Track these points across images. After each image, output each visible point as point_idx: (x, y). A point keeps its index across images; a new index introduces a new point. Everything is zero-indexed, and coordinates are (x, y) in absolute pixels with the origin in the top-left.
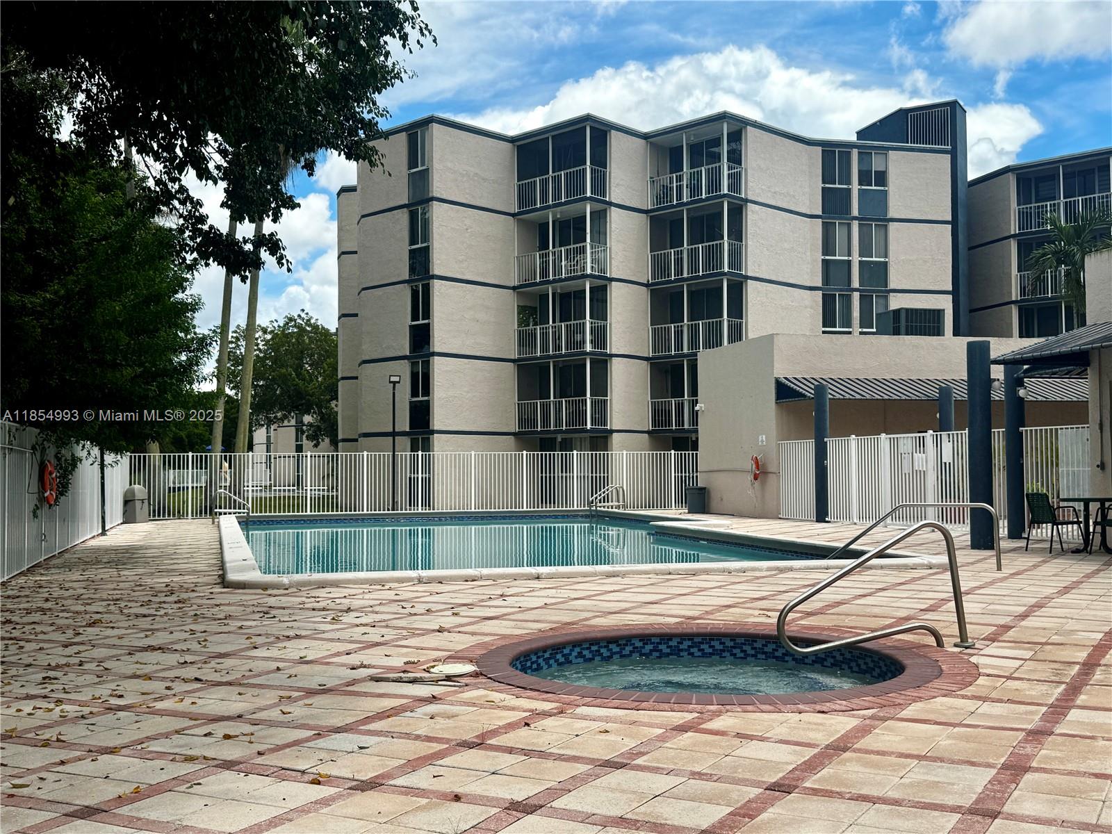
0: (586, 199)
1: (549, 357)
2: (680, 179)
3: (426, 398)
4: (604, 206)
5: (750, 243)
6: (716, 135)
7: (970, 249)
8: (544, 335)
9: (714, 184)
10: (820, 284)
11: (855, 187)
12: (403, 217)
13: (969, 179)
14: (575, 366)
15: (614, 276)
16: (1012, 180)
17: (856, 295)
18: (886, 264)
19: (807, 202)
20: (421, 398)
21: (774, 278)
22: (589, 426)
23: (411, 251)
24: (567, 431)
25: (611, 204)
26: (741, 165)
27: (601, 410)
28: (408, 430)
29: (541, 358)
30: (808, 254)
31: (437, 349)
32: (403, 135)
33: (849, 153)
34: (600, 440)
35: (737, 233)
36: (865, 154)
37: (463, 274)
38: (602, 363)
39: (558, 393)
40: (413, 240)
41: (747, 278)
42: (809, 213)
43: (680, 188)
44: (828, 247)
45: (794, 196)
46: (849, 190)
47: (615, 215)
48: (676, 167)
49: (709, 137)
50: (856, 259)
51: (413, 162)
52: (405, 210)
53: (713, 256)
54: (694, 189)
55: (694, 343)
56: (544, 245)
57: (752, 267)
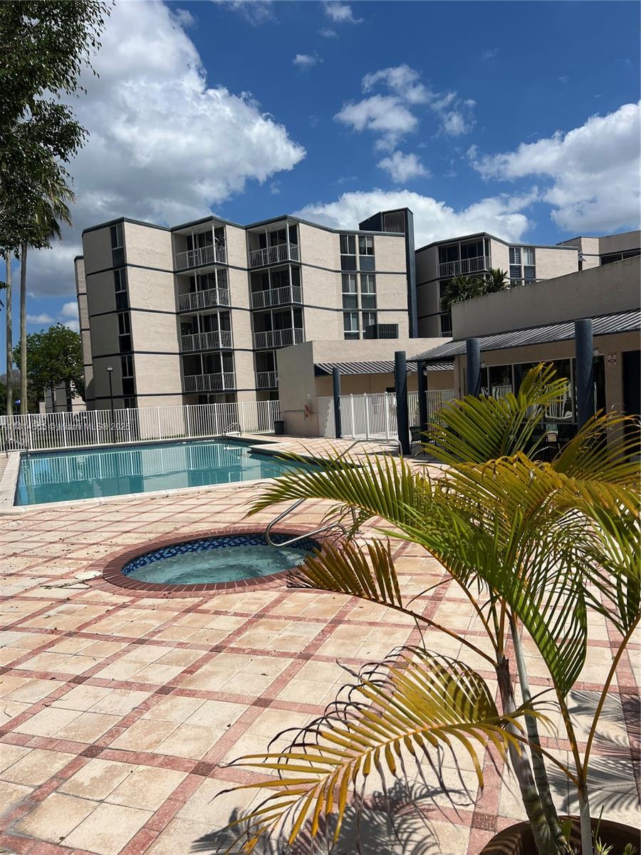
0: (214, 264)
1: (200, 351)
2: (265, 252)
3: (131, 377)
4: (224, 268)
5: (304, 287)
6: (283, 228)
7: (417, 286)
8: (196, 338)
9: (284, 255)
10: (342, 308)
11: (358, 255)
12: (111, 274)
13: (415, 249)
14: (215, 355)
15: (232, 306)
16: (436, 250)
17: (361, 313)
18: (375, 296)
19: (333, 264)
20: (128, 377)
21: (318, 306)
22: (224, 389)
23: (117, 295)
24: (212, 392)
25: (228, 266)
26: (297, 244)
27: (230, 380)
28: (122, 394)
29: (195, 352)
30: (335, 291)
31: (135, 350)
32: (108, 229)
33: (354, 237)
34: (231, 397)
35: (297, 281)
36: (361, 238)
37: (148, 306)
38: (229, 354)
39: (206, 371)
40: (117, 288)
41: (303, 306)
42: (334, 269)
43: (265, 257)
44: (345, 288)
45: (326, 261)
46: (355, 257)
47: (231, 272)
48: (263, 245)
49: (279, 229)
50: (360, 293)
51: (114, 244)
52: (112, 271)
53: (286, 295)
54: (273, 257)
55: (278, 342)
56: (193, 290)
57: (307, 299)
